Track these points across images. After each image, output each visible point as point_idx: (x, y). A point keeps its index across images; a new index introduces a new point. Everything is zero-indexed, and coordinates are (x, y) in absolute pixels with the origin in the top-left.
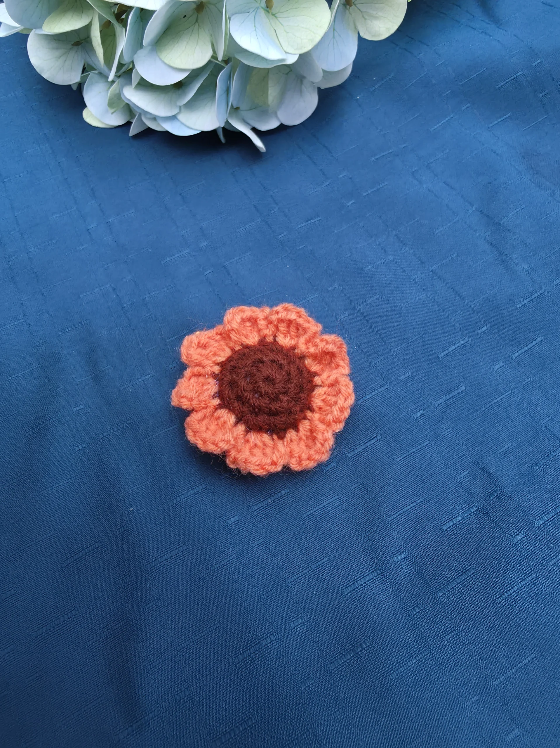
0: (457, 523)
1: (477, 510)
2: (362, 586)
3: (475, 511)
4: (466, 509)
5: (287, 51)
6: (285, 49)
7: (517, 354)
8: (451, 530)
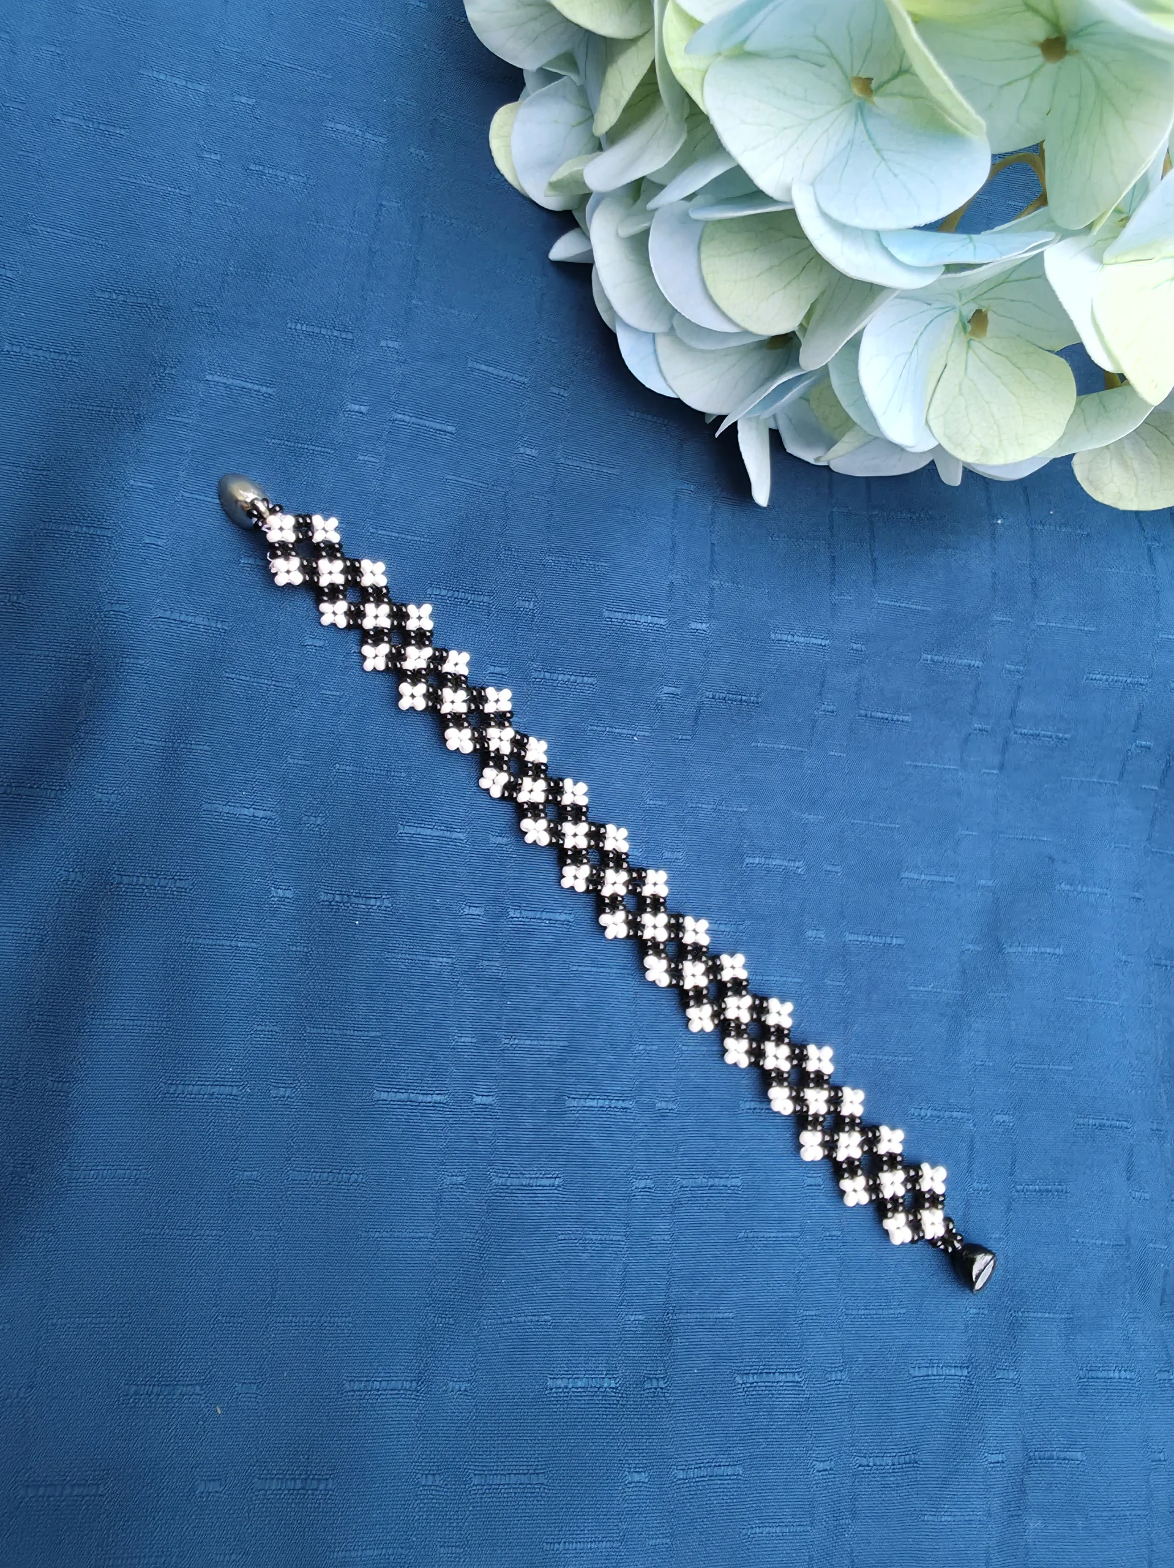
0: (573, 1390)
1: (613, 1388)
2: (376, 1393)
3: (610, 1388)
4: (600, 1376)
5: (931, 423)
6: (931, 416)
8: (557, 1393)
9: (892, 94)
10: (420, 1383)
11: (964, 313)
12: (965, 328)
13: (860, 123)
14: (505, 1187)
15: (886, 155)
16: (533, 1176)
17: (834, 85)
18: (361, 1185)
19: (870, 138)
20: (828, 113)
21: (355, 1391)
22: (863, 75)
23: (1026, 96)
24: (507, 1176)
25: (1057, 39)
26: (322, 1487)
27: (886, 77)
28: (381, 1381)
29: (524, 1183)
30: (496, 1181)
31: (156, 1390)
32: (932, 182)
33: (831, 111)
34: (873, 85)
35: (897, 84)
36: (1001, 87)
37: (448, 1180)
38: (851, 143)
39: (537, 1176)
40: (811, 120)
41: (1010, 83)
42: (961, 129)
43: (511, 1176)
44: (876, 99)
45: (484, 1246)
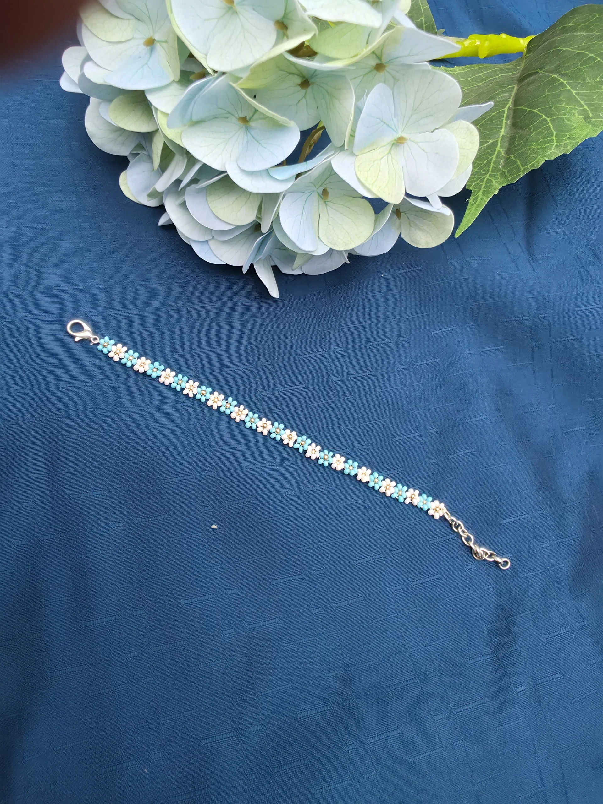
0: (310, 716)
1: (329, 710)
4: (322, 706)
5: (322, 241)
6: (321, 238)
7: (415, 583)
8: (303, 719)
9: (257, 120)
10: (238, 731)
11: (319, 192)
12: (321, 197)
13: (249, 134)
14: (253, 629)
15: (261, 142)
16: (265, 620)
17: (234, 123)
18: (187, 645)
19: (254, 138)
20: (235, 134)
21: (208, 743)
22: (243, 116)
23: (307, 105)
24: (252, 623)
25: (305, 81)
26: (203, 792)
27: (251, 114)
28: (219, 736)
29: (262, 625)
30: (248, 627)
31: (114, 768)
32: (279, 146)
33: (237, 133)
34: (248, 119)
35: (256, 116)
36: (297, 104)
37: (226, 633)
38: (248, 142)
39: (267, 620)
40: (229, 138)
41: (299, 102)
42: (286, 125)
43: (255, 622)
44: (252, 124)
45: (251, 658)
